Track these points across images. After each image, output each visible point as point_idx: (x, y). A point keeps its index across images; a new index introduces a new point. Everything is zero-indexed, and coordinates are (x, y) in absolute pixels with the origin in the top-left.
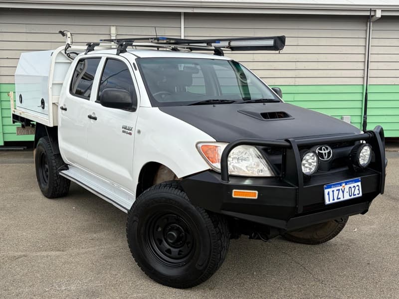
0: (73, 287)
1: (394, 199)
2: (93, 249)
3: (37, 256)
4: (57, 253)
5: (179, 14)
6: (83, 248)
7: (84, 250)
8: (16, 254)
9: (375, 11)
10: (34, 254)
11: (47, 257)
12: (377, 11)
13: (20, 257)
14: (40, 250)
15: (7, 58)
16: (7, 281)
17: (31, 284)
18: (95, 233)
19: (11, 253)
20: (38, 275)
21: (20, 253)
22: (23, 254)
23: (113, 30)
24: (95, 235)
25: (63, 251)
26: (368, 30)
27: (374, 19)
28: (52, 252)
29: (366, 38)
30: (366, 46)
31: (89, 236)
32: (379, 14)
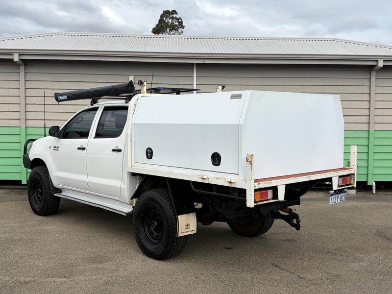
2: (95, 277)
3: (45, 282)
4: (63, 279)
5: (192, 65)
6: (87, 276)
7: (87, 278)
8: (26, 280)
9: (377, 61)
10: (43, 280)
11: (54, 282)
12: (379, 61)
13: (30, 282)
14: (48, 276)
15: (34, 104)
19: (22, 279)
21: (30, 279)
22: (33, 279)
24: (99, 265)
25: (68, 278)
26: (372, 78)
27: (376, 68)
28: (59, 279)
29: (370, 86)
30: (370, 94)
31: (94, 266)
32: (381, 64)
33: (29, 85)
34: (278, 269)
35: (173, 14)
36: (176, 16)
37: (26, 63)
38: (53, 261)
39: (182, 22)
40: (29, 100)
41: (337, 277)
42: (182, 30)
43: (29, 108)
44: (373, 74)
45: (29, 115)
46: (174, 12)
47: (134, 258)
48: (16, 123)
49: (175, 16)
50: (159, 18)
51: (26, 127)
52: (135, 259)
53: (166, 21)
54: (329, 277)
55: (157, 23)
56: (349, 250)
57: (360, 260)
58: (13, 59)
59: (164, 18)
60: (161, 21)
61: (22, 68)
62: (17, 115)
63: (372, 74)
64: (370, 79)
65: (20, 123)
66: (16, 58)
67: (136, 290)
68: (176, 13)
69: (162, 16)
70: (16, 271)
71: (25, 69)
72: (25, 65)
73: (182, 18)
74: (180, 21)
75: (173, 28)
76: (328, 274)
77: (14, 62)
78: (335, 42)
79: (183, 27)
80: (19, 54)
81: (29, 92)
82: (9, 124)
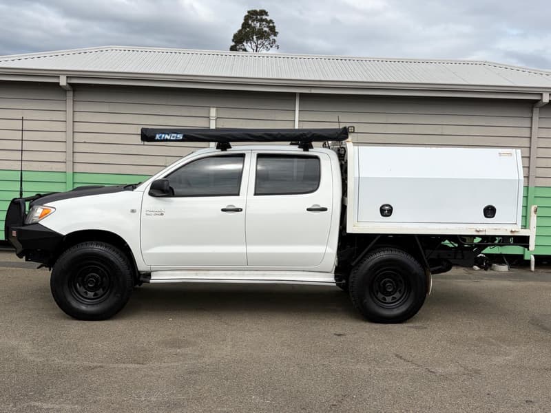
0: (153, 399)
1: (545, 329)
2: (176, 364)
3: (115, 368)
4: (136, 365)
5: (294, 94)
6: (164, 362)
7: (166, 365)
8: (91, 365)
9: (541, 95)
10: (111, 365)
11: (125, 369)
12: (544, 94)
13: (96, 367)
14: (117, 361)
16: (84, 389)
17: (108, 393)
18: (179, 348)
19: (86, 363)
20: (116, 386)
21: (95, 364)
22: (99, 365)
23: (213, 112)
24: (178, 350)
25: (143, 364)
26: (534, 118)
27: (540, 104)
28: (131, 365)
29: (531, 128)
30: (530, 138)
31: (172, 351)
32: (546, 99)
33: (78, 117)
34: (402, 361)
35: (263, 15)
36: (266, 17)
37: (75, 88)
38: (120, 343)
39: (274, 27)
40: (78, 137)
41: (477, 372)
42: (275, 38)
43: (78, 148)
44: (536, 112)
45: (78, 158)
46: (263, 13)
47: (221, 343)
48: (61, 167)
49: (264, 17)
50: (243, 21)
51: (74, 173)
52: (223, 344)
53: (253, 24)
54: (466, 372)
55: (240, 28)
56: (494, 341)
57: (506, 354)
58: (59, 83)
59: (250, 22)
60: (245, 25)
61: (70, 94)
62: (61, 157)
63: (534, 112)
64: (532, 118)
65: (66, 167)
66: (63, 82)
67: (227, 380)
68: (266, 13)
69: (247, 18)
70: (76, 354)
71: (74, 96)
72: (74, 91)
73: (274, 21)
74: (271, 25)
75: (262, 35)
76: (466, 368)
77: (61, 87)
78: (487, 66)
79: (275, 34)
80: (67, 77)
81: (78, 127)
82: (51, 168)
